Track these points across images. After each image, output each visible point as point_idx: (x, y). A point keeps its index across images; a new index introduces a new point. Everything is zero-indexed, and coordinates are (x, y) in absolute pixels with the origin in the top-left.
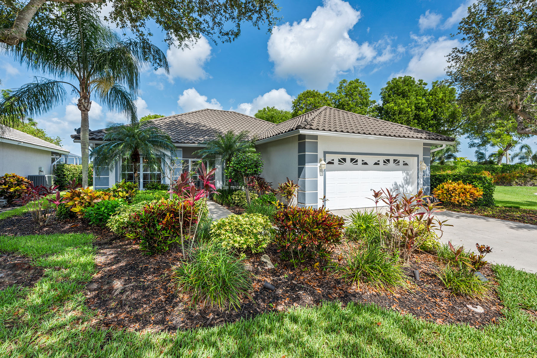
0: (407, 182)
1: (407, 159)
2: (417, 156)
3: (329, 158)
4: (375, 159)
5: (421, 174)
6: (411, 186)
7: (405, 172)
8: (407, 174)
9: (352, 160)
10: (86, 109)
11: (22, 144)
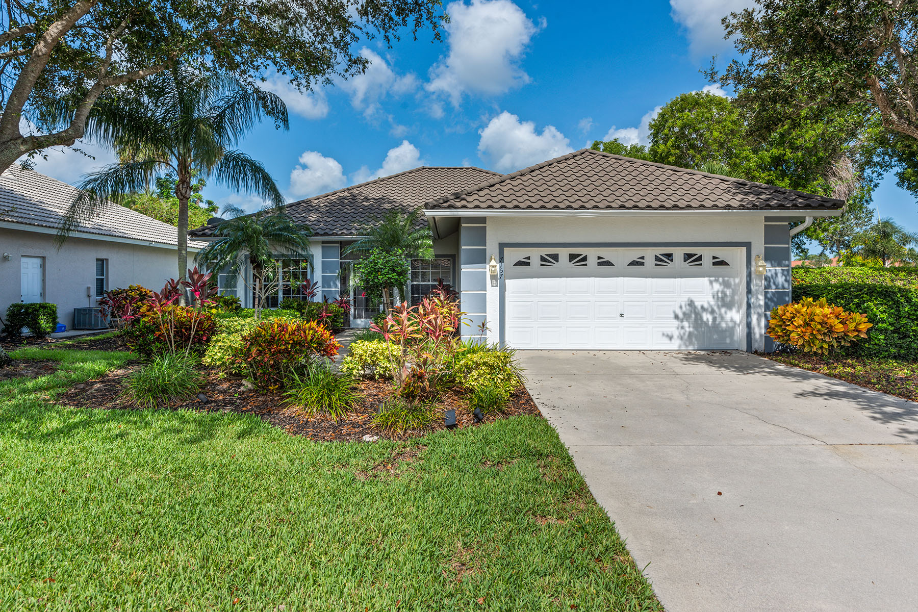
0: (726, 303)
1: (722, 253)
2: (748, 245)
3: (513, 255)
4: (634, 254)
5: (758, 285)
6: (738, 311)
7: (717, 281)
8: (726, 284)
9: (572, 257)
10: (184, 197)
11: (153, 244)
